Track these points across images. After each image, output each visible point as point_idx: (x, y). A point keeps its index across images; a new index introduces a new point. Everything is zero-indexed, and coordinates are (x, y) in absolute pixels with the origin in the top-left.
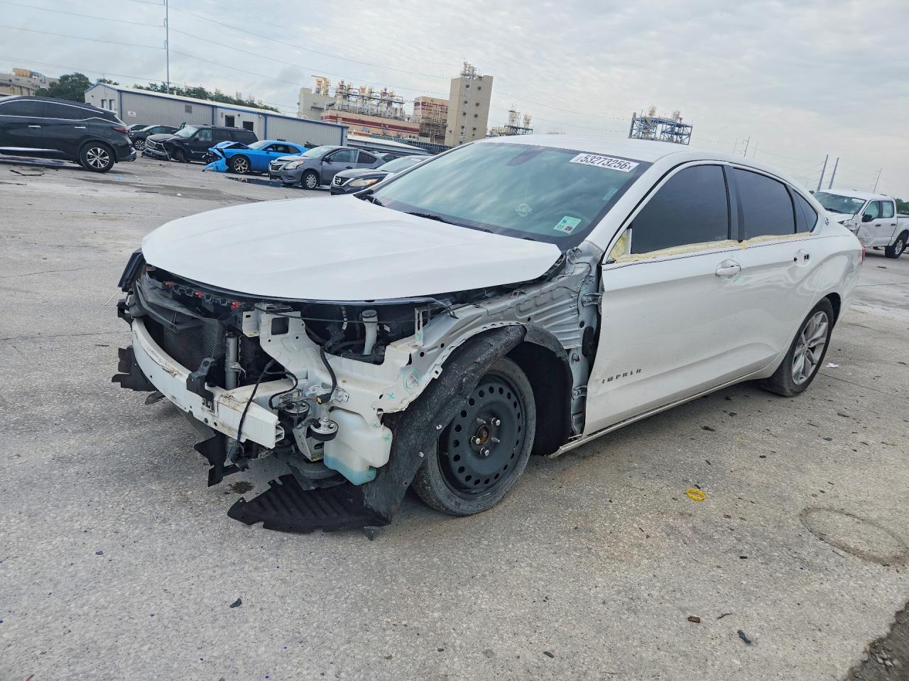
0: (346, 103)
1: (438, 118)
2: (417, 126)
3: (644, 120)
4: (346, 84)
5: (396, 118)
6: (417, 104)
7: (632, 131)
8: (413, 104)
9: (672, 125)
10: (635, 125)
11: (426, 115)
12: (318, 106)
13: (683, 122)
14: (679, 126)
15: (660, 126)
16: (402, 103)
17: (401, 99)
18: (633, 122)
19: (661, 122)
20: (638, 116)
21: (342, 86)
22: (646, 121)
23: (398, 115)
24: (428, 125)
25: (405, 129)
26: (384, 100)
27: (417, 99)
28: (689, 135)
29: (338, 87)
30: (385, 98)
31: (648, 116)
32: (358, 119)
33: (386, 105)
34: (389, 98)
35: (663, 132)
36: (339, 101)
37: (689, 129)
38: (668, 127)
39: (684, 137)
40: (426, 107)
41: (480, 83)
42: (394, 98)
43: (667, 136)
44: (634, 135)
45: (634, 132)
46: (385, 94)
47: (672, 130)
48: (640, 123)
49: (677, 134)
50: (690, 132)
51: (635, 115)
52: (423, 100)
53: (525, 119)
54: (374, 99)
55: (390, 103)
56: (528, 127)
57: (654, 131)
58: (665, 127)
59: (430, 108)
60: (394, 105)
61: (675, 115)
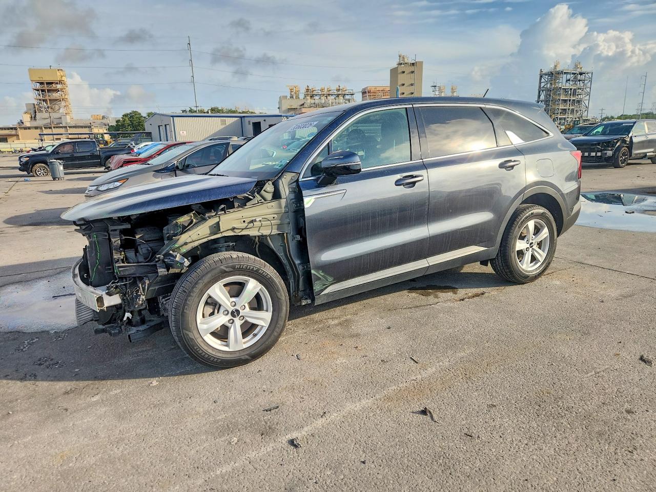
0: (312, 101)
3: (551, 74)
6: (364, 93)
7: (540, 83)
8: (361, 94)
9: (574, 74)
10: (543, 80)
13: (583, 70)
14: (581, 74)
15: (565, 76)
16: (353, 94)
17: (351, 91)
18: (541, 77)
19: (565, 73)
20: (544, 71)
21: (308, 90)
27: (365, 89)
28: (591, 79)
29: (305, 90)
30: (340, 93)
31: (553, 70)
33: (342, 98)
34: (343, 92)
35: (567, 81)
36: (308, 101)
37: (590, 75)
38: (572, 75)
39: (586, 82)
40: (371, 94)
41: (412, 69)
42: (347, 92)
43: (571, 83)
44: (543, 87)
45: (542, 85)
46: (338, 90)
47: (575, 78)
48: (547, 77)
49: (579, 81)
50: (591, 77)
51: (541, 71)
52: (368, 89)
53: (452, 89)
54: (332, 95)
55: (344, 96)
56: (455, 95)
57: (561, 81)
58: (569, 77)
59: (375, 95)
60: (347, 97)
61: (576, 66)
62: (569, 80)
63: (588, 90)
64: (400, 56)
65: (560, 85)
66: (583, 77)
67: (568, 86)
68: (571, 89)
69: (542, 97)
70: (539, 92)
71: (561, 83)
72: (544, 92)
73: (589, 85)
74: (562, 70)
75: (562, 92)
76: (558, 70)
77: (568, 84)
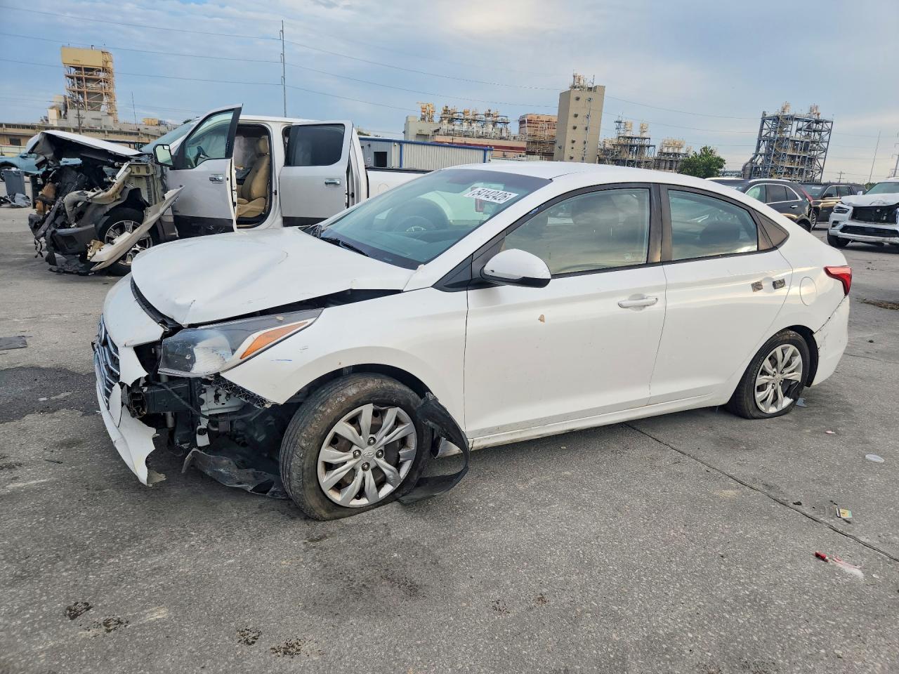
0: (451, 127)
1: (545, 134)
2: (524, 145)
3: (776, 119)
4: (450, 109)
5: (501, 138)
6: (522, 122)
7: (761, 130)
8: (518, 124)
9: (808, 121)
10: (765, 126)
11: (532, 133)
12: (424, 133)
13: (821, 117)
14: (818, 122)
15: (795, 123)
16: (508, 123)
17: (505, 118)
18: (763, 121)
19: (797, 119)
20: (768, 115)
21: (446, 111)
22: (779, 119)
23: (504, 134)
24: (534, 142)
25: (512, 148)
27: (524, 117)
28: (829, 131)
29: (443, 112)
30: (489, 119)
31: (780, 113)
32: (463, 142)
33: (491, 126)
34: (494, 119)
35: (798, 130)
36: (444, 126)
37: (829, 125)
38: (805, 123)
39: (823, 133)
40: (532, 125)
41: (590, 95)
42: (499, 119)
43: (803, 133)
44: (765, 136)
45: (764, 132)
46: (488, 115)
47: (809, 127)
48: (771, 122)
49: (815, 131)
50: (830, 127)
51: (764, 114)
52: (529, 117)
53: (642, 128)
54: (478, 121)
55: (495, 123)
56: (645, 135)
57: (789, 130)
58: (800, 125)
59: (536, 125)
60: (499, 126)
61: (811, 110)
62: (800, 129)
63: (825, 145)
64: (574, 77)
65: (788, 135)
66: (819, 127)
67: (798, 137)
68: (802, 142)
69: (763, 150)
70: (759, 141)
71: (789, 133)
72: (766, 142)
73: (826, 138)
74: (792, 114)
75: (790, 145)
76: (786, 114)
77: (798, 135)
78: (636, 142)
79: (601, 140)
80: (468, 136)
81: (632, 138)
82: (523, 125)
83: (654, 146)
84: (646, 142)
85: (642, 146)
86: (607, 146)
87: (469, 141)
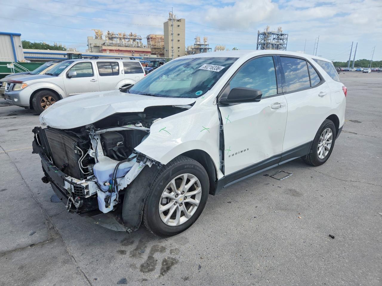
0: (111, 42)
1: (161, 44)
2: (149, 50)
3: (264, 34)
4: (110, 32)
5: (138, 47)
6: (148, 39)
7: (258, 40)
8: (146, 39)
9: (277, 35)
10: (260, 38)
11: (153, 44)
12: (97, 45)
13: (283, 33)
14: (282, 35)
15: (272, 36)
16: (141, 39)
17: (140, 37)
18: (259, 35)
19: (273, 34)
21: (109, 34)
22: (265, 34)
23: (139, 45)
24: (155, 48)
25: (144, 52)
26: (131, 39)
27: (149, 36)
28: (287, 39)
29: (107, 34)
30: (132, 37)
31: (266, 31)
32: (118, 49)
33: (132, 41)
34: (134, 37)
35: (274, 39)
36: (108, 42)
37: (287, 36)
38: (276, 36)
39: (284, 40)
40: (153, 40)
41: (179, 23)
42: (136, 38)
43: (276, 40)
44: (260, 42)
45: (259, 40)
46: (131, 35)
47: (278, 37)
48: (262, 35)
49: (281, 39)
50: (287, 37)
51: (259, 32)
52: (151, 36)
53: (204, 40)
54: (126, 38)
55: (134, 40)
56: (206, 44)
57: (270, 39)
58: (275, 36)
59: (155, 40)
60: (137, 41)
61: (279, 29)
62: (275, 39)
63: (285, 45)
64: (170, 14)
65: (270, 41)
66: (282, 37)
67: (274, 42)
68: (276, 44)
69: (259, 49)
70: (258, 45)
71: (270, 40)
72: (260, 45)
73: (286, 42)
74: (271, 31)
75: (271, 46)
76: (268, 31)
77: (274, 41)
78: (202, 47)
79: (186, 47)
80: (120, 46)
81: (200, 45)
82: (149, 40)
83: (211, 49)
84: (207, 47)
85: (205, 49)
86: (189, 49)
87: (121, 48)
